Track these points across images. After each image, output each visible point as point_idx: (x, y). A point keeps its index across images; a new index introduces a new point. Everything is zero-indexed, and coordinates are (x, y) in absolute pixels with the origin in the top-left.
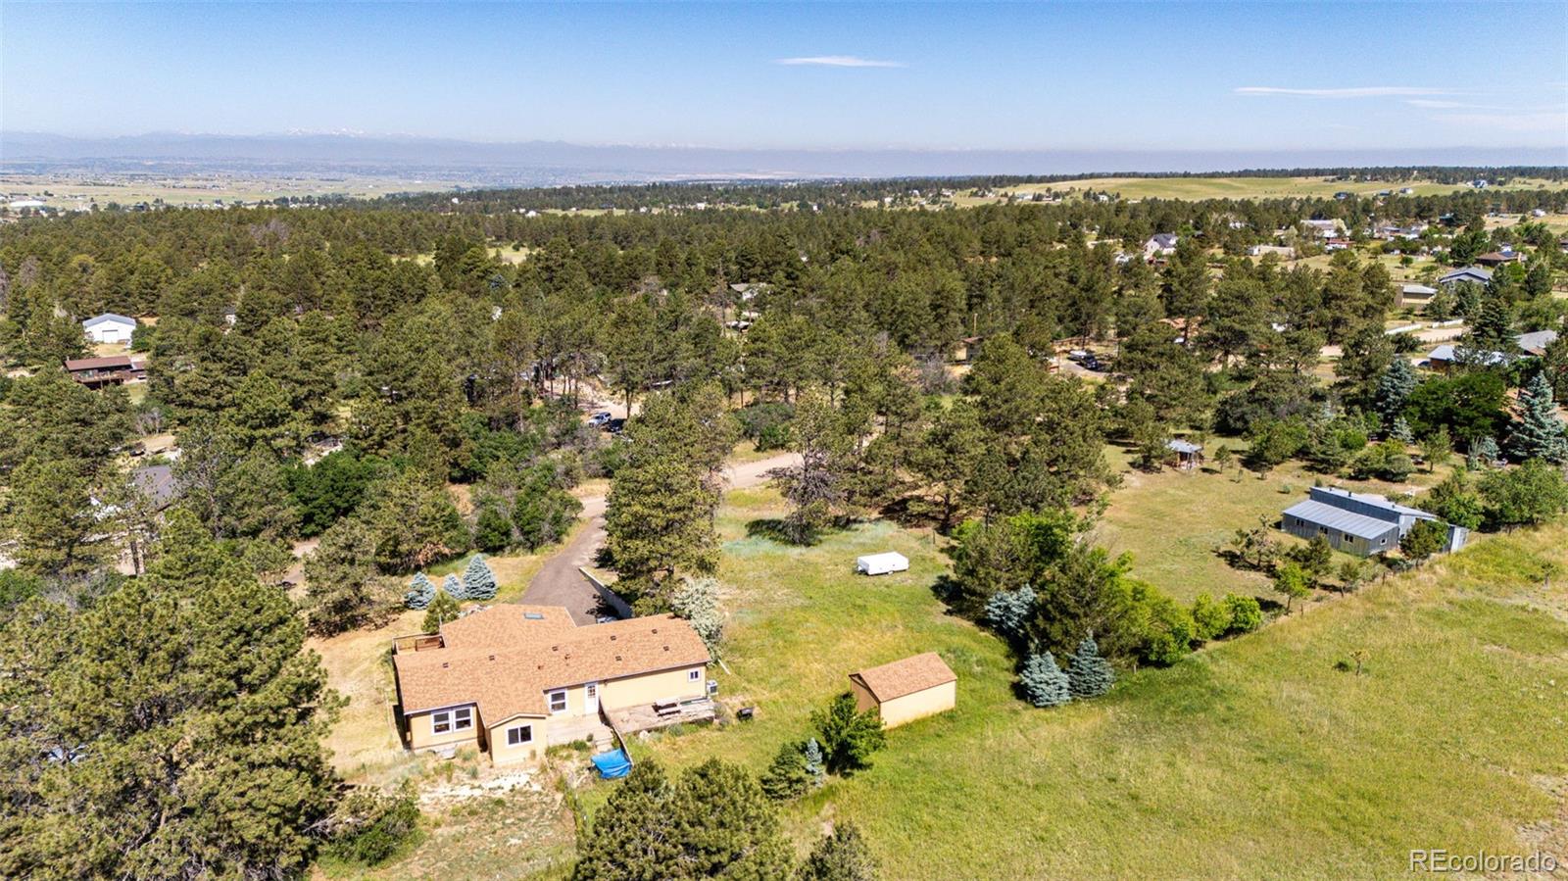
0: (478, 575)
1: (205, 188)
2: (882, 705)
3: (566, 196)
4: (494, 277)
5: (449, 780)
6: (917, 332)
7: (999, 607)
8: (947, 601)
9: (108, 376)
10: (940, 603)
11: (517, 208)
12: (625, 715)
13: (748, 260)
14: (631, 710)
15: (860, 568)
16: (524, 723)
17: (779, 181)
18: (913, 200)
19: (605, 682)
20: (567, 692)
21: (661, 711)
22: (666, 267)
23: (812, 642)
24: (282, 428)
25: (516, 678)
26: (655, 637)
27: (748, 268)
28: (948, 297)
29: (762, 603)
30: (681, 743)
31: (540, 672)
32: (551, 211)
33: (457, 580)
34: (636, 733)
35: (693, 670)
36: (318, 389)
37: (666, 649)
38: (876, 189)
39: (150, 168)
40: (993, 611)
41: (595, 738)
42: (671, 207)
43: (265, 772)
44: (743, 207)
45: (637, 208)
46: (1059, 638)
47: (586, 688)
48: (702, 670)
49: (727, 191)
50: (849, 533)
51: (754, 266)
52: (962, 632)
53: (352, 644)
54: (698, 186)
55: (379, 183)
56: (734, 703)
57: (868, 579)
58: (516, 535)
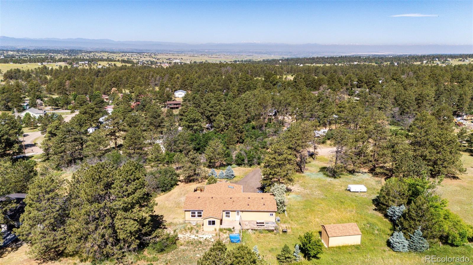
0: (229, 172)
1: (218, 57)
2: (330, 238)
3: (313, 60)
4: (279, 84)
5: (191, 232)
6: (408, 108)
7: (392, 211)
8: (376, 205)
9: (175, 106)
10: (373, 205)
11: (297, 64)
12: (247, 223)
13: (360, 81)
14: (249, 222)
15: (348, 189)
16: (214, 220)
17: (386, 55)
18: (435, 62)
19: (242, 211)
20: (230, 212)
21: (258, 224)
22: (331, 82)
23: (320, 211)
24: (196, 124)
25: (217, 205)
26: (262, 200)
27: (360, 83)
28: (423, 96)
29: (309, 195)
30: (261, 236)
31: (224, 205)
32: (307, 65)
33: (223, 172)
34: (248, 230)
35: (271, 213)
36: (215, 113)
37: (264, 205)
38: (421, 58)
39: (207, 52)
40: (389, 212)
41: (235, 228)
42: (345, 63)
43: (128, 220)
44: (370, 63)
45: (334, 64)
46: (407, 227)
47: (236, 212)
48: (274, 214)
49: (366, 58)
50: (352, 176)
51: (362, 83)
52: (377, 217)
53: (191, 186)
54: (356, 57)
55: (261, 56)
56: (283, 226)
57: (350, 193)
58: (246, 162)
